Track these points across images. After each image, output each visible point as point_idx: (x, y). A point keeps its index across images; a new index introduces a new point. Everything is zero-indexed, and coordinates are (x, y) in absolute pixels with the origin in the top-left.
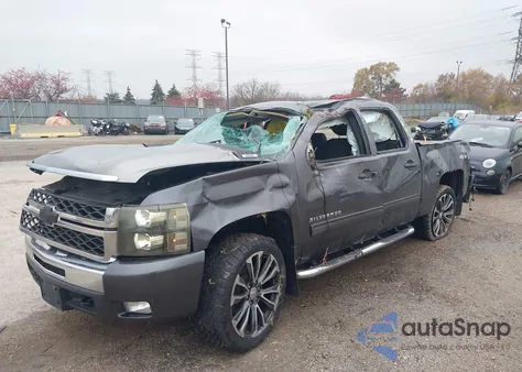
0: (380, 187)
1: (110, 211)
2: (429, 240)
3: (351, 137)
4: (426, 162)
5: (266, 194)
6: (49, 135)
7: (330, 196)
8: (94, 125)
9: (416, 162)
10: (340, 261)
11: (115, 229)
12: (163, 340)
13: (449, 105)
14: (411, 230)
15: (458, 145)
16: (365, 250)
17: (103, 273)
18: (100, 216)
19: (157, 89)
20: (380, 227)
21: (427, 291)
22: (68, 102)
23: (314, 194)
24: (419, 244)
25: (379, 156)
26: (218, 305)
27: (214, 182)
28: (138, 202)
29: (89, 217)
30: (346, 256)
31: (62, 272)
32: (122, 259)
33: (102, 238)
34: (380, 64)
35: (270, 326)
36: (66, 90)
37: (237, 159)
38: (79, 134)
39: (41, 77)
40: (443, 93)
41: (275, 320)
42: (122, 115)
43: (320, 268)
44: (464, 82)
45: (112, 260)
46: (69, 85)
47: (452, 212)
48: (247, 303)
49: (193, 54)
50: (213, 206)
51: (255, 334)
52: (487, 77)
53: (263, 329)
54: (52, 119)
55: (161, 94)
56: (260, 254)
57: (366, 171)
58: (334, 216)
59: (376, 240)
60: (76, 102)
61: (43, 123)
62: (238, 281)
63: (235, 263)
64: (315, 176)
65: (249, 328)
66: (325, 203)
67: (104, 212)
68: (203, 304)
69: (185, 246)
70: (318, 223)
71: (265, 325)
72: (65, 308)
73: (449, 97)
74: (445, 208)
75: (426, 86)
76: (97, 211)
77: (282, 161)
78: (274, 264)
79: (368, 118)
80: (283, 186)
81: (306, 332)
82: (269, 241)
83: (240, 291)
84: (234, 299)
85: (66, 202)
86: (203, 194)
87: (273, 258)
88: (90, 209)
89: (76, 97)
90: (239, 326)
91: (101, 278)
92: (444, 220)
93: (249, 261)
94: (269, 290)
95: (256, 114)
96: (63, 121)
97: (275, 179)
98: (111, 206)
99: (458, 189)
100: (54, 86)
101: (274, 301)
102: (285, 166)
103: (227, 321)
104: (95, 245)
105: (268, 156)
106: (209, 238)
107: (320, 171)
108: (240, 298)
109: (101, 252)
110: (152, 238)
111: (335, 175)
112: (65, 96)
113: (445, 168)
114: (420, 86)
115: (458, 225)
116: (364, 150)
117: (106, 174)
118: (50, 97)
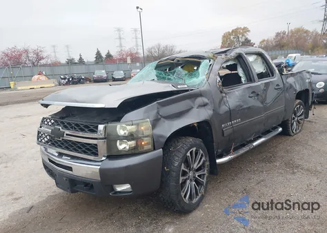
0: (262, 103)
1: (101, 127)
2: (290, 135)
3: (240, 72)
4: (287, 85)
5: (195, 110)
6: (35, 87)
7: (234, 110)
8: (62, 79)
9: (281, 86)
10: (242, 151)
11: (105, 138)
12: (134, 208)
13: (283, 52)
14: (280, 129)
15: (304, 73)
16: (255, 144)
17: (99, 167)
18: (94, 130)
19: (98, 54)
20: (262, 128)
21: (297, 167)
22: (44, 65)
23: (224, 109)
24: (284, 138)
25: (259, 83)
26: (173, 184)
27: (163, 105)
28: (118, 120)
29: (86, 132)
30: (244, 148)
31: (70, 169)
32: (110, 157)
33: (96, 145)
34: (238, 29)
35: (202, 195)
36: (43, 58)
37: (175, 89)
38: (53, 85)
39: (26, 51)
40: (279, 44)
41: (205, 191)
42: (78, 72)
43: (229, 157)
44: (291, 36)
45: (104, 158)
46: (44, 55)
47: (303, 117)
48: (188, 181)
49: (119, 30)
50: (165, 120)
51: (195, 201)
52: (307, 32)
53: (198, 197)
54: (36, 77)
55: (101, 57)
56: (194, 149)
57: (253, 92)
58: (237, 123)
59: (260, 137)
60: (50, 65)
61: (30, 80)
62: (183, 168)
63: (181, 156)
64: (223, 97)
65: (191, 197)
66: (231, 114)
67: (97, 127)
68: (163, 183)
69: (150, 147)
70: (227, 127)
71: (200, 195)
72: (73, 192)
73: (283, 46)
74: (298, 114)
75: (267, 41)
76: (92, 128)
77: (202, 89)
78: (202, 155)
79: (251, 59)
80: (205, 105)
81: (226, 197)
82: (199, 141)
83: (184, 173)
84: (181, 179)
85: (69, 123)
86: (158, 113)
87: (201, 152)
88: (87, 127)
89: (49, 62)
90: (185, 196)
91: (98, 171)
92: (298, 122)
93: (188, 154)
94: (200, 173)
95: (178, 61)
96: (43, 78)
97: (200, 100)
98: (101, 124)
99: (306, 102)
100: (35, 56)
101: (203, 179)
102: (204, 91)
103: (178, 193)
104: (92, 150)
105: (193, 86)
106: (164, 140)
107: (226, 94)
108: (185, 178)
109: (96, 154)
110: (129, 143)
111: (235, 97)
112: (43, 62)
113: (298, 89)
114: (264, 41)
115: (306, 125)
116: (250, 79)
117: (97, 103)
118: (33, 63)
